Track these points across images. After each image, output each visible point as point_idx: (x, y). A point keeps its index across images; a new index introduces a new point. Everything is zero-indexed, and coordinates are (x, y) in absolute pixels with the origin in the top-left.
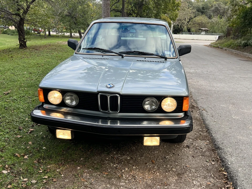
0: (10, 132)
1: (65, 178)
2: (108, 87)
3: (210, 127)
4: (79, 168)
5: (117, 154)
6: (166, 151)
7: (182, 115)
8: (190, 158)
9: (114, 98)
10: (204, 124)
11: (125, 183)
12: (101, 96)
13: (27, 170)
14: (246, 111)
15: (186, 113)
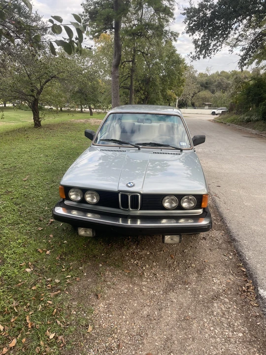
0: (31, 223)
1: (87, 277)
3: (224, 216)
4: (101, 265)
5: (136, 248)
7: (200, 211)
8: (208, 251)
9: (135, 197)
10: (218, 212)
11: (147, 282)
12: (122, 195)
13: (50, 269)
15: (204, 210)
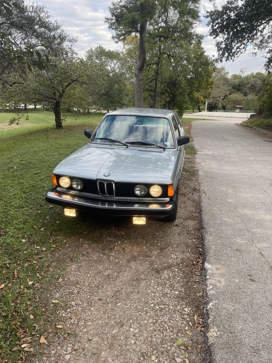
0: (33, 208)
1: (69, 247)
2: (105, 176)
3: (203, 209)
4: (81, 240)
5: (115, 229)
6: (157, 229)
7: (168, 199)
8: (176, 235)
9: (110, 183)
10: (199, 206)
11: (116, 253)
12: (99, 182)
13: (41, 240)
14: (243, 195)
15: (171, 198)
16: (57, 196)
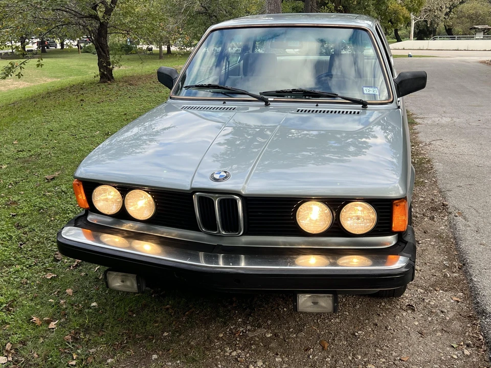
0: (36, 264)
3: (470, 258)
4: (155, 356)
5: (244, 323)
6: (358, 319)
7: (391, 240)
8: (414, 336)
9: (228, 200)
10: (456, 250)
12: (201, 199)
13: (46, 359)
15: (401, 236)
16: (88, 238)
